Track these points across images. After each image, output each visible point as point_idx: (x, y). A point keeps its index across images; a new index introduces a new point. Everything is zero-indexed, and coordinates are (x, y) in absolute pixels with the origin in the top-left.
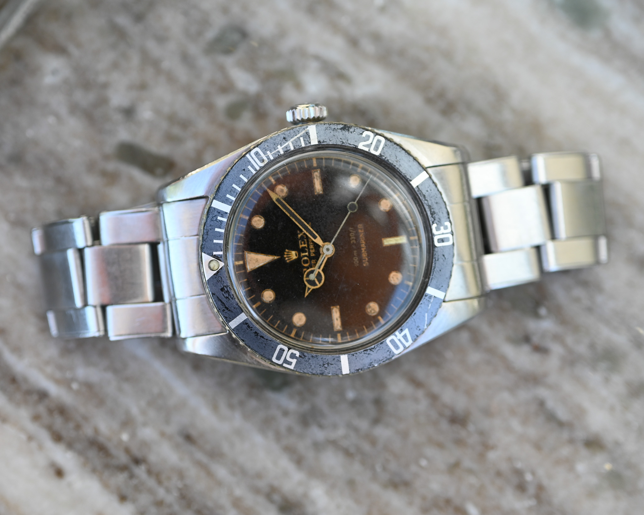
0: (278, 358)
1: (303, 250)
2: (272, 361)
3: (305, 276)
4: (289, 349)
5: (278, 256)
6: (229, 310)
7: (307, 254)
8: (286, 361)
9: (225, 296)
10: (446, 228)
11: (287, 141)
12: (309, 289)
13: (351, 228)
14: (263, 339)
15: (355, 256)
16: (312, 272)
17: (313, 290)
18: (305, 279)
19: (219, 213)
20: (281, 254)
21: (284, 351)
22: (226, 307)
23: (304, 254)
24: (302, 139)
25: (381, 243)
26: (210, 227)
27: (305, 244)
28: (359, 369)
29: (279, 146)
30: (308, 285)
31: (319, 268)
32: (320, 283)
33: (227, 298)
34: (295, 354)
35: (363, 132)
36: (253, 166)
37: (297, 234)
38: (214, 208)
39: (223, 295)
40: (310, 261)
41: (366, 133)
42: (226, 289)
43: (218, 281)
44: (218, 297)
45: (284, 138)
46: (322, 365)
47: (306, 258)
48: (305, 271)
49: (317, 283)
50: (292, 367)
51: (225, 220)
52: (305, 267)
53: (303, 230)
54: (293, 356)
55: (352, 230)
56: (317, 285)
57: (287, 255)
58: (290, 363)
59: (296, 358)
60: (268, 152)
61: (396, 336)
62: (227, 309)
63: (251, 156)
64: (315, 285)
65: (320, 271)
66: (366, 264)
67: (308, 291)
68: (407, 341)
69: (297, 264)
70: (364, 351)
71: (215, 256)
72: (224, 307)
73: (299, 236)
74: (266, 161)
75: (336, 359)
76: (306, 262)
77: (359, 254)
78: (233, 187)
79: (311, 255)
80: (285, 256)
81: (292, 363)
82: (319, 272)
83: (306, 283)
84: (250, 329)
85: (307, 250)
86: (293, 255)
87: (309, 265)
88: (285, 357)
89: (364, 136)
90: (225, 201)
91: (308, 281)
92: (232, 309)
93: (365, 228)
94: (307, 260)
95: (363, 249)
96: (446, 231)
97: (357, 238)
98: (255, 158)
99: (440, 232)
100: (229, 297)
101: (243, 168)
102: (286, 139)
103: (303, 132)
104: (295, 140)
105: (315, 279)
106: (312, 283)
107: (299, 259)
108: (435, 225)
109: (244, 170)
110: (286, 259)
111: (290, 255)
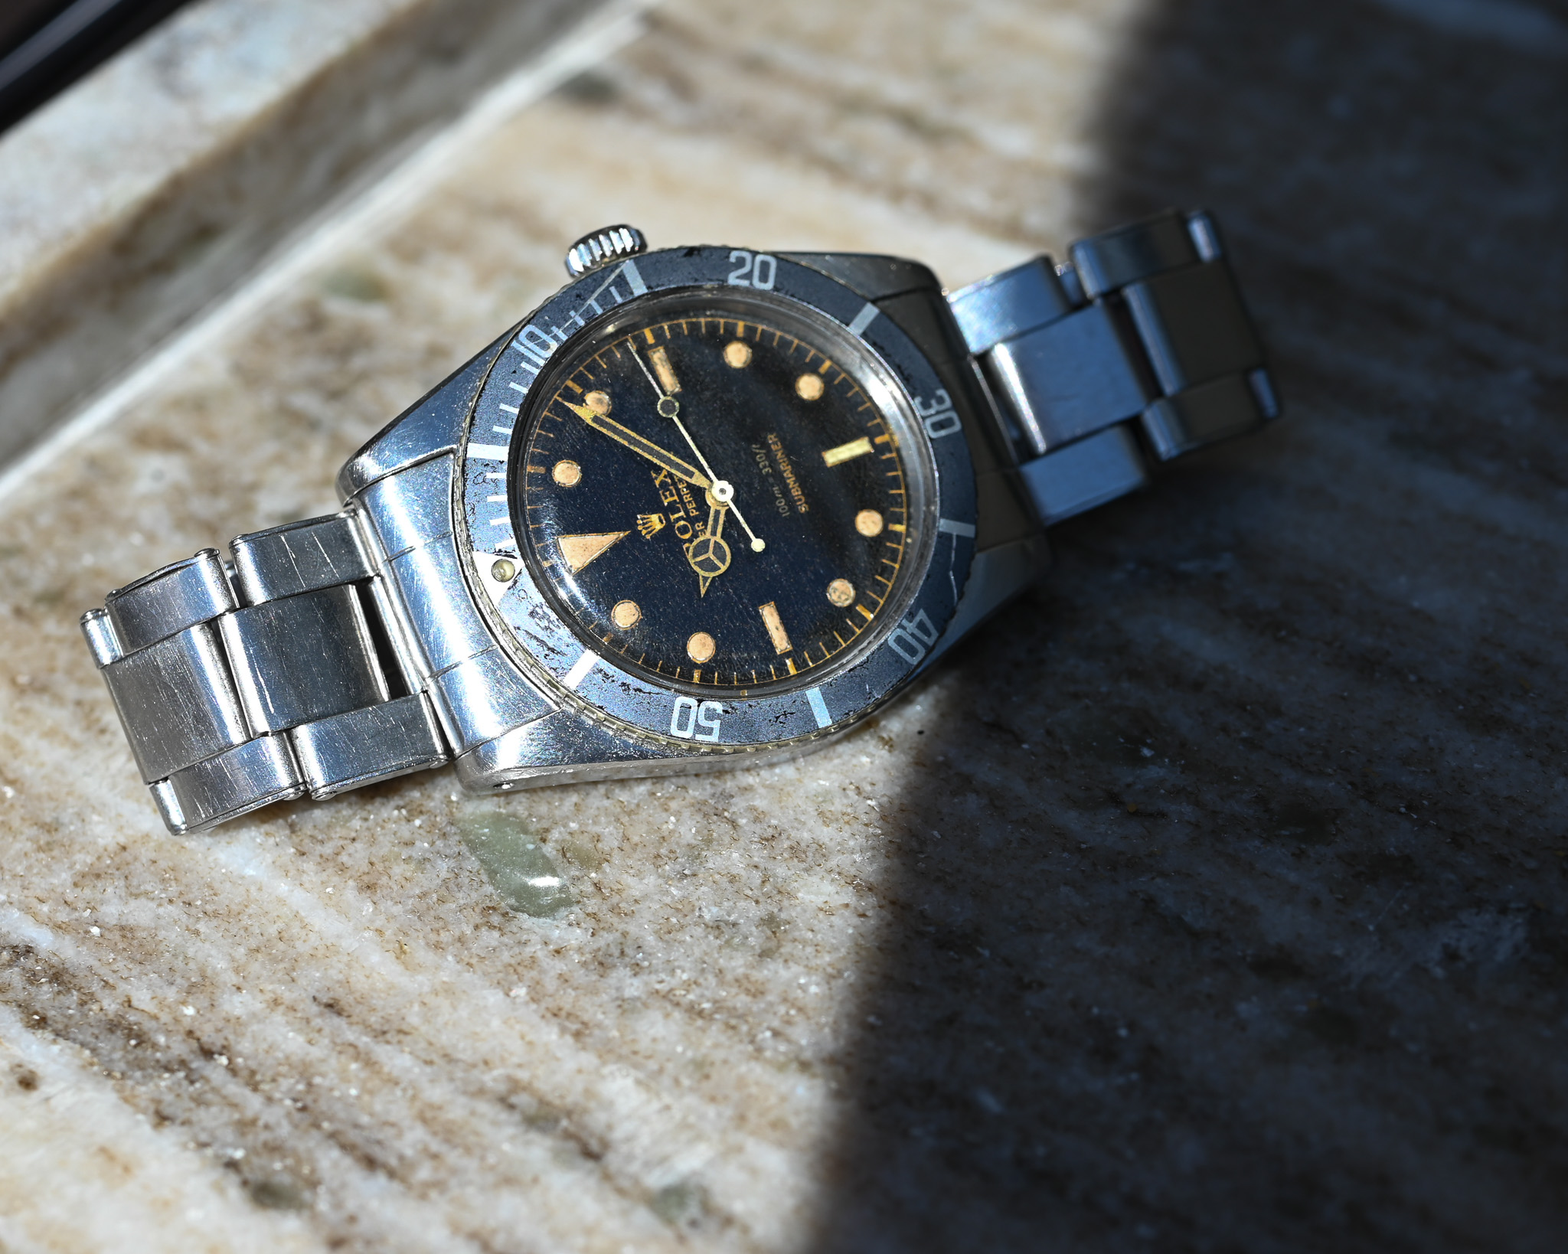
0: (682, 726)
1: (672, 508)
2: (671, 736)
3: (689, 555)
4: (700, 701)
5: (625, 531)
6: (560, 653)
7: (682, 513)
8: (699, 729)
9: (543, 625)
10: (940, 400)
11: (585, 300)
12: (705, 579)
13: (754, 446)
14: (642, 694)
15: (779, 498)
16: (704, 547)
17: (714, 578)
18: (691, 562)
19: (488, 465)
20: (631, 524)
21: (690, 707)
22: (549, 649)
23: (676, 516)
24: (613, 289)
25: (823, 461)
26: (476, 498)
27: (672, 495)
28: (850, 712)
29: (572, 313)
30: (701, 573)
31: (714, 533)
32: (723, 561)
33: (547, 628)
34: (715, 710)
35: (729, 253)
36: (529, 361)
37: (652, 481)
38: (475, 459)
39: (538, 625)
40: (693, 525)
41: (735, 254)
42: (540, 612)
43: (518, 599)
44: (528, 632)
45: (578, 296)
46: (775, 719)
47: (682, 523)
48: (688, 549)
49: (719, 564)
50: (714, 738)
51: (502, 476)
52: (686, 541)
53: (663, 465)
54: (711, 715)
55: (757, 448)
56: (718, 568)
58: (709, 731)
59: (719, 717)
60: (554, 329)
61: (904, 629)
62: (553, 650)
63: (522, 344)
64: (715, 568)
65: (718, 538)
66: (803, 508)
67: (704, 585)
68: (929, 635)
69: (669, 539)
70: (850, 671)
71: (500, 552)
72: (545, 648)
73: (657, 483)
74: (554, 346)
75: (799, 700)
76: (684, 530)
77: (786, 492)
78: (501, 409)
79: (691, 515)
80: (640, 528)
81: (712, 729)
82: (715, 542)
83: (696, 568)
84: (610, 680)
85: (679, 506)
86: (656, 522)
87: (692, 535)
88: (696, 721)
89: (732, 259)
90: (494, 439)
91: (700, 564)
92: (563, 648)
93: (782, 440)
94: (685, 526)
95: (791, 481)
96: (943, 407)
97: (773, 462)
98: (531, 345)
99: (932, 411)
100: (551, 626)
101: (512, 371)
102: (581, 297)
103: (613, 276)
104: (600, 295)
105: (712, 557)
106: (709, 565)
107: (669, 527)
108: (918, 400)
109: (514, 372)
110: (644, 532)
111: (650, 524)
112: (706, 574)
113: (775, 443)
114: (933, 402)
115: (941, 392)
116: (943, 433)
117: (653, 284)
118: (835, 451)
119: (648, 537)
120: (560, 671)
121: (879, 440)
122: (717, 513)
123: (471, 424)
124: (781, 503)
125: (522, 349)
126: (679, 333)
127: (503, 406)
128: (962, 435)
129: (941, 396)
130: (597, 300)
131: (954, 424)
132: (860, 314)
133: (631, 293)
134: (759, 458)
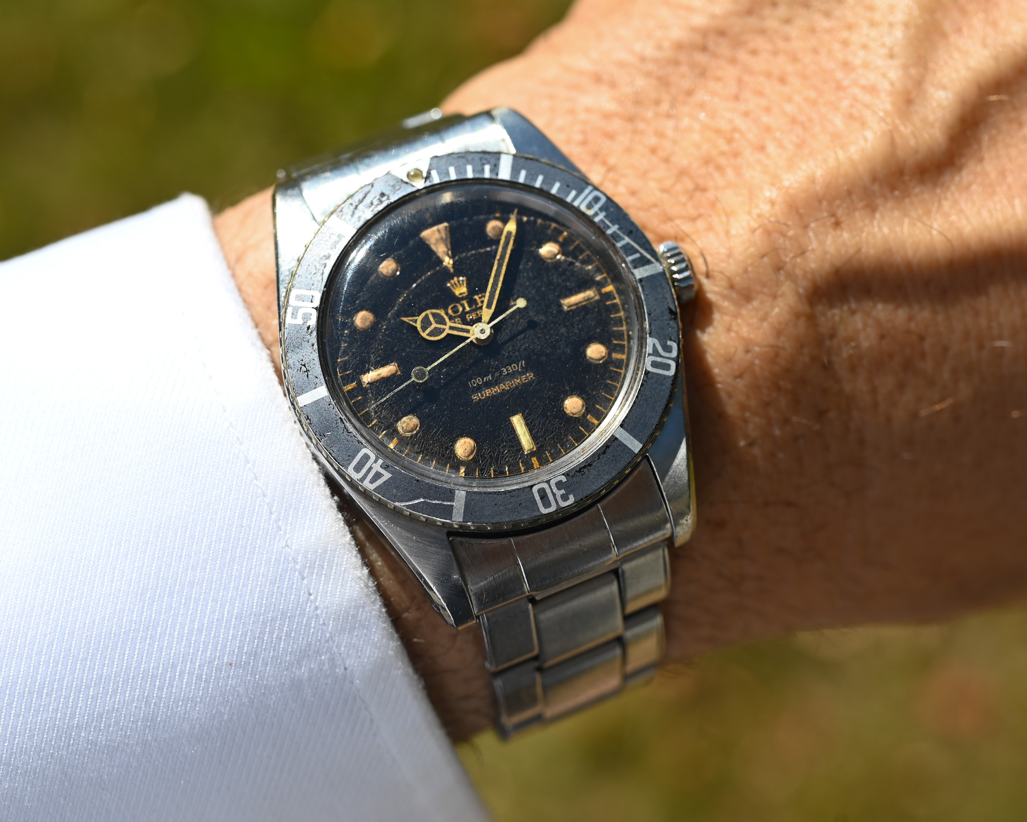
0: (299, 298)
1: (472, 302)
2: (291, 290)
3: (434, 311)
4: (316, 309)
5: (453, 268)
6: (353, 213)
7: (468, 309)
8: (296, 309)
9: (374, 201)
10: (565, 498)
11: (628, 236)
12: (416, 321)
13: (523, 362)
14: (322, 268)
15: (483, 380)
16: (441, 321)
17: (416, 328)
18: (428, 312)
19: (495, 165)
20: (458, 271)
21: (312, 302)
22: (357, 206)
23: (466, 305)
24: (637, 255)
25: (514, 414)
26: (470, 159)
28: (310, 420)
29: (617, 227)
30: (420, 319)
31: (452, 328)
32: (429, 335)
33: (372, 203)
34: (310, 319)
35: (675, 342)
36: (577, 196)
38: (499, 159)
39: (375, 198)
40: (459, 316)
41: (674, 346)
42: (384, 199)
43: (393, 186)
44: (368, 193)
45: (631, 232)
46: (303, 364)
47: (461, 309)
48: (440, 311)
49: (427, 332)
50: (289, 320)
51: (487, 175)
52: (446, 309)
55: (522, 365)
56: (424, 331)
57: (459, 281)
58: (294, 317)
59: (305, 322)
60: (603, 214)
61: (376, 461)
62: (355, 209)
63: (590, 193)
64: (424, 328)
65: (447, 331)
66: (475, 397)
67: (410, 320)
69: (447, 299)
70: (340, 418)
71: (429, 173)
72: (357, 204)
74: (590, 213)
75: (317, 380)
76: (455, 310)
77: (488, 385)
78: (539, 176)
79: (467, 315)
80: (456, 279)
81: (296, 318)
83: (423, 314)
84: (332, 246)
85: (474, 307)
86: (461, 290)
87: (451, 316)
88: (302, 307)
89: (669, 343)
90: (515, 170)
91: (427, 318)
92: (356, 216)
93: (530, 384)
94: (458, 311)
95: (496, 390)
96: (560, 500)
97: (512, 376)
98: (590, 198)
99: (555, 490)
100: (373, 206)
101: (570, 184)
102: (630, 234)
103: (649, 256)
104: (633, 247)
105: (432, 327)
106: (426, 323)
107: (458, 300)
108: (564, 479)
109: (568, 186)
110: (452, 282)
111: (459, 286)
112: (419, 322)
113: (527, 378)
114: (563, 491)
115: (572, 500)
116: (537, 498)
117: (643, 283)
118: (522, 422)
119: (449, 285)
120: (340, 214)
121: (534, 460)
122: (468, 331)
123: (527, 159)
125: (587, 191)
126: (611, 311)
127: (541, 178)
128: (537, 514)
129: (568, 499)
130: (628, 244)
131: (545, 508)
132: (632, 438)
133: (635, 267)
134: (514, 366)
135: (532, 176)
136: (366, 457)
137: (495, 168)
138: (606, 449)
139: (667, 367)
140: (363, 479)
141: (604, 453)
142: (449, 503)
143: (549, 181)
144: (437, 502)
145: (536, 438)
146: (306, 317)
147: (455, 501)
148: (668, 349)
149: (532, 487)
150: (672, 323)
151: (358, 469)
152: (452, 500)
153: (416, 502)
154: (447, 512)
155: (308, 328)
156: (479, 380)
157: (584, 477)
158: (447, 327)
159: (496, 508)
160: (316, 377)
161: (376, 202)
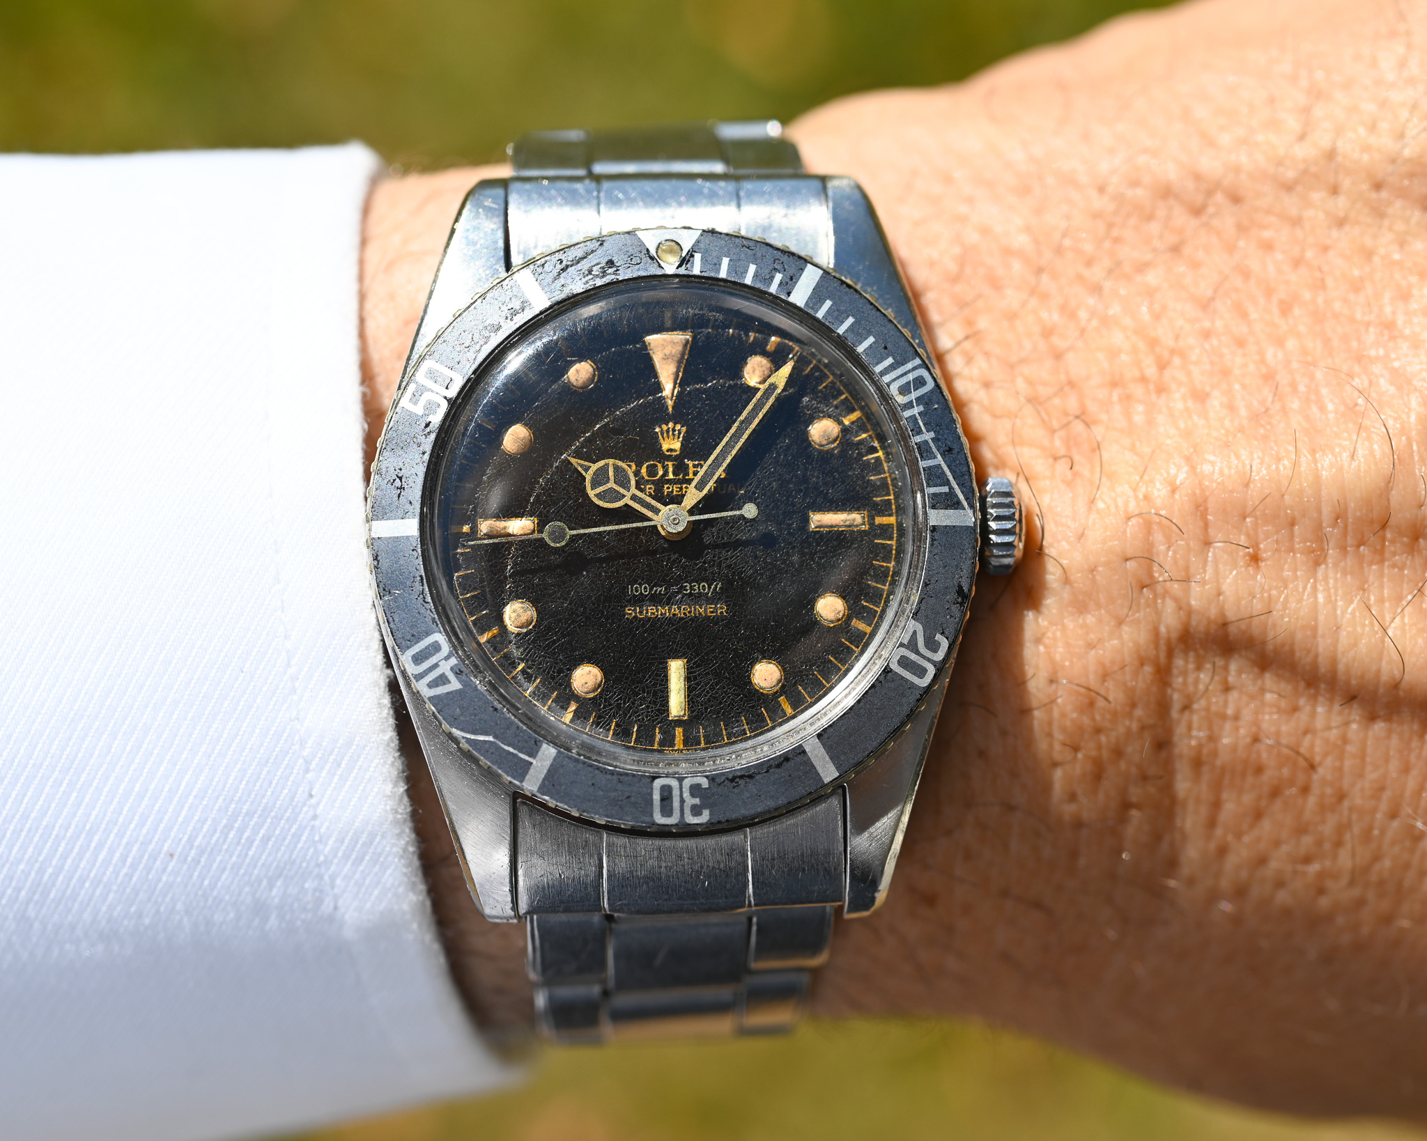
0: (432, 375)
1: (681, 468)
2: (425, 359)
3: (620, 463)
4: (449, 400)
5: (673, 408)
6: (559, 274)
7: (671, 476)
8: (422, 390)
9: (595, 269)
10: (696, 811)
11: (943, 455)
12: (587, 469)
13: (720, 585)
14: (481, 342)
15: (651, 589)
16: (624, 483)
17: (584, 478)
18: (611, 461)
19: (791, 279)
20: (677, 417)
21: (447, 388)
22: (567, 267)
23: (671, 469)
24: (945, 489)
25: (676, 657)
26: (759, 254)
28: (378, 561)
29: (932, 434)
30: (594, 467)
31: (634, 498)
32: (596, 495)
33: (590, 272)
34: (434, 413)
35: (947, 638)
36: (892, 368)
38: (802, 270)
39: (598, 264)
40: (653, 482)
41: (945, 644)
42: (610, 271)
43: (632, 255)
44: (593, 252)
45: (950, 450)
46: (400, 475)
47: (661, 473)
48: (630, 466)
49: (598, 490)
50: (405, 402)
51: (773, 289)
52: (639, 465)
55: (715, 588)
56: (593, 487)
57: (674, 430)
58: (414, 400)
59: (426, 415)
60: (921, 408)
61: (447, 658)
62: (563, 270)
63: (914, 369)
64: (595, 484)
65: (627, 500)
66: (630, 612)
67: (579, 464)
68: (431, 685)
69: (647, 450)
70: (421, 576)
71: (690, 255)
72: (569, 263)
74: (901, 400)
75: (410, 508)
76: (652, 471)
77: (655, 600)
78: (848, 317)
79: (666, 486)
80: (671, 425)
81: (415, 403)
82: (624, 496)
83: (601, 463)
84: (508, 315)
85: (680, 476)
86: (672, 445)
87: (641, 479)
88: (430, 390)
89: (938, 637)
90: (817, 296)
91: (604, 469)
92: (562, 281)
93: (716, 620)
94: (654, 474)
95: (663, 611)
96: (687, 811)
97: (696, 598)
98: (911, 377)
99: (686, 795)
100: (590, 277)
101: (889, 346)
102: (947, 452)
103: (961, 497)
104: (943, 473)
105: (608, 486)
106: (600, 478)
107: (662, 457)
108: (705, 783)
109: (886, 348)
110: (665, 427)
111: (672, 437)
112: (591, 472)
113: (715, 610)
114: (697, 801)
115: (705, 817)
116: (656, 797)
117: (937, 535)
118: (682, 673)
119: (657, 430)
120: (540, 270)
121: (679, 732)
122: (657, 511)
123: (843, 282)
124: (644, 589)
125: (909, 366)
126: (877, 555)
127: (850, 320)
128: (647, 819)
129: (701, 814)
130: (939, 466)
131: (663, 816)
132: (827, 758)
133: (933, 507)
134: (704, 586)
135: (838, 314)
136: (436, 647)
137: (790, 283)
138: (783, 761)
139: (921, 672)
140: (419, 677)
141: (779, 766)
142: (527, 758)
143: (859, 331)
144: (511, 750)
145: (693, 702)
146: (431, 407)
147: (537, 758)
148: (932, 645)
149: (654, 778)
150: (955, 609)
151: (417, 659)
152: (533, 755)
153: (481, 738)
154: (522, 769)
155: (427, 425)
156: (645, 588)
157: (736, 791)
158: (629, 495)
159: (591, 789)
160: (411, 503)
161: (596, 271)
